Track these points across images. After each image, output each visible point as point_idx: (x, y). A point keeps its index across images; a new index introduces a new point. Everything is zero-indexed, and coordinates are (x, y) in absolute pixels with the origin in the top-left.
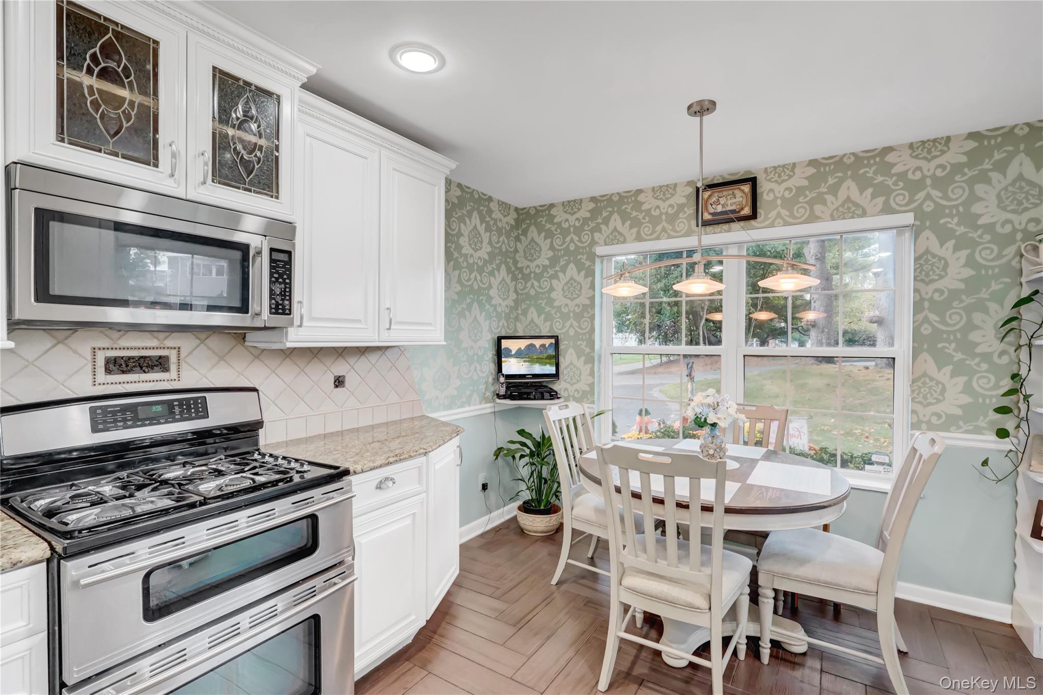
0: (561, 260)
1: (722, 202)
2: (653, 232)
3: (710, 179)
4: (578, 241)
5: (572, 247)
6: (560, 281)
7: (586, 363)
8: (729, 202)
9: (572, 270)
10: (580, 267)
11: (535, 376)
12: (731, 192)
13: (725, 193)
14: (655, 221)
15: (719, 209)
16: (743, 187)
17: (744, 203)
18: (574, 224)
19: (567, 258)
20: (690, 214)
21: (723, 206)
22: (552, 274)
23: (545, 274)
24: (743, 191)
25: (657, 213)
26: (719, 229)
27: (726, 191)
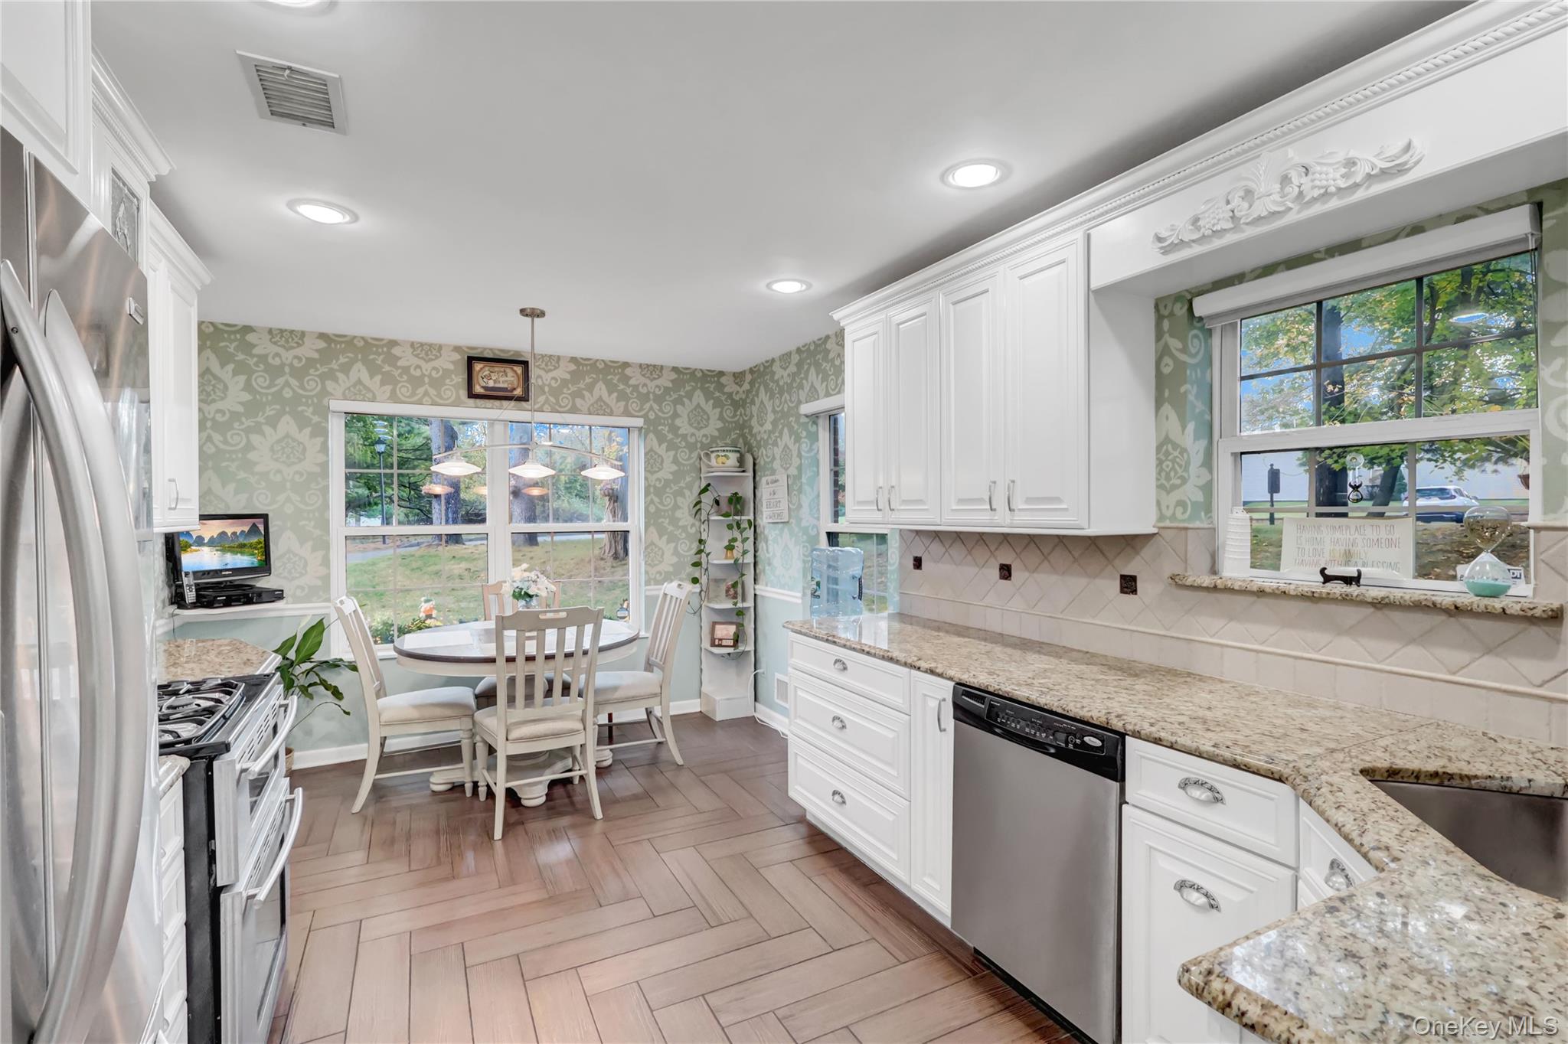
0: (268, 408)
1: (494, 378)
2: (414, 394)
3: (479, 351)
4: (300, 387)
5: (288, 394)
6: (265, 437)
7: (314, 549)
8: (501, 379)
9: (287, 424)
10: (302, 422)
11: (237, 571)
12: (502, 370)
13: (496, 369)
14: (416, 382)
15: (491, 384)
16: (515, 368)
17: (516, 383)
18: (292, 363)
19: (278, 407)
20: (458, 383)
21: (495, 381)
22: (249, 426)
23: (236, 425)
24: (515, 372)
25: (418, 373)
26: (490, 405)
27: (498, 367)
